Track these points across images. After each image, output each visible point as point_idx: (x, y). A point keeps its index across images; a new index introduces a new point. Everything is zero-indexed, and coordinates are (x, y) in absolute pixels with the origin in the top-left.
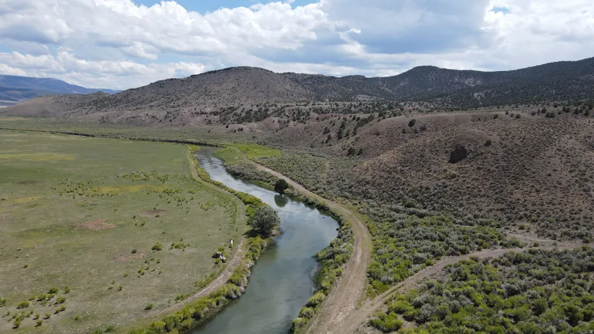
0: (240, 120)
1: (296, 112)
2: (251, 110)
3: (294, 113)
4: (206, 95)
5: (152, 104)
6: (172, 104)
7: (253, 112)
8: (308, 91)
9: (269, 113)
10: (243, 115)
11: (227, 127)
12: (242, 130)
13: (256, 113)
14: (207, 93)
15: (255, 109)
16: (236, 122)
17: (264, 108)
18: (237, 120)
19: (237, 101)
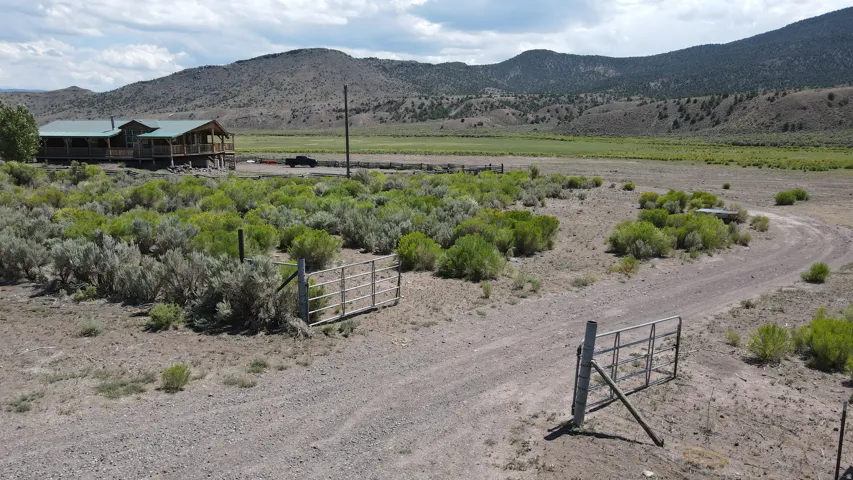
0: (418, 117)
4: (278, 89)
5: (197, 103)
14: (276, 86)
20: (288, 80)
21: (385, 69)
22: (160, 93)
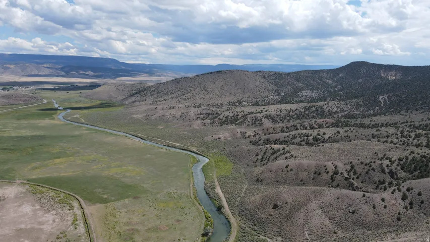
0: (222, 123)
1: (254, 119)
2: (228, 116)
3: (253, 120)
4: (205, 90)
5: (173, 95)
6: (184, 97)
7: (229, 117)
8: (271, 85)
9: (239, 117)
10: (224, 119)
11: (212, 137)
12: (220, 138)
13: (231, 117)
14: (205, 89)
15: (231, 115)
16: (220, 124)
17: (236, 114)
18: (220, 123)
19: (224, 96)
20: (212, 86)
21: (264, 77)
22: (163, 89)
